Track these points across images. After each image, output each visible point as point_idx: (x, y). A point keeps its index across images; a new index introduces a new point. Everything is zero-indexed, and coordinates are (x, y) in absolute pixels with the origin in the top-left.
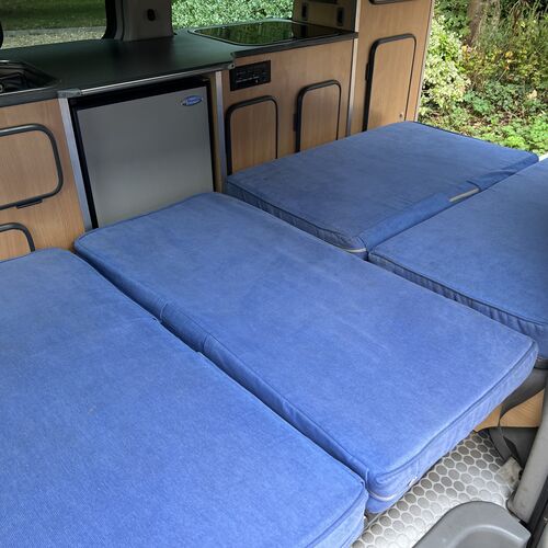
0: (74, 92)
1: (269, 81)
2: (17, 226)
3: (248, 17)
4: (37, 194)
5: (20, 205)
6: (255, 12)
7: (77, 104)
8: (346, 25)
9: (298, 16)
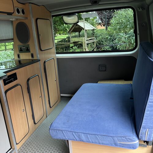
1: (17, 79)
8: (35, 58)
9: (17, 58)
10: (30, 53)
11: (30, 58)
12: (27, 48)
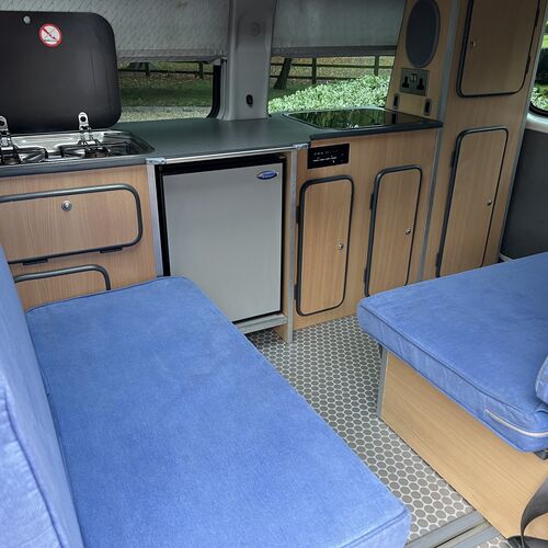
0: (160, 160)
1: (347, 162)
2: (99, 269)
3: (370, 103)
4: (119, 243)
5: (103, 250)
6: (378, 100)
7: (162, 171)
8: (433, 116)
9: (390, 105)
10: (424, 98)
11: (421, 113)
12: (421, 80)
